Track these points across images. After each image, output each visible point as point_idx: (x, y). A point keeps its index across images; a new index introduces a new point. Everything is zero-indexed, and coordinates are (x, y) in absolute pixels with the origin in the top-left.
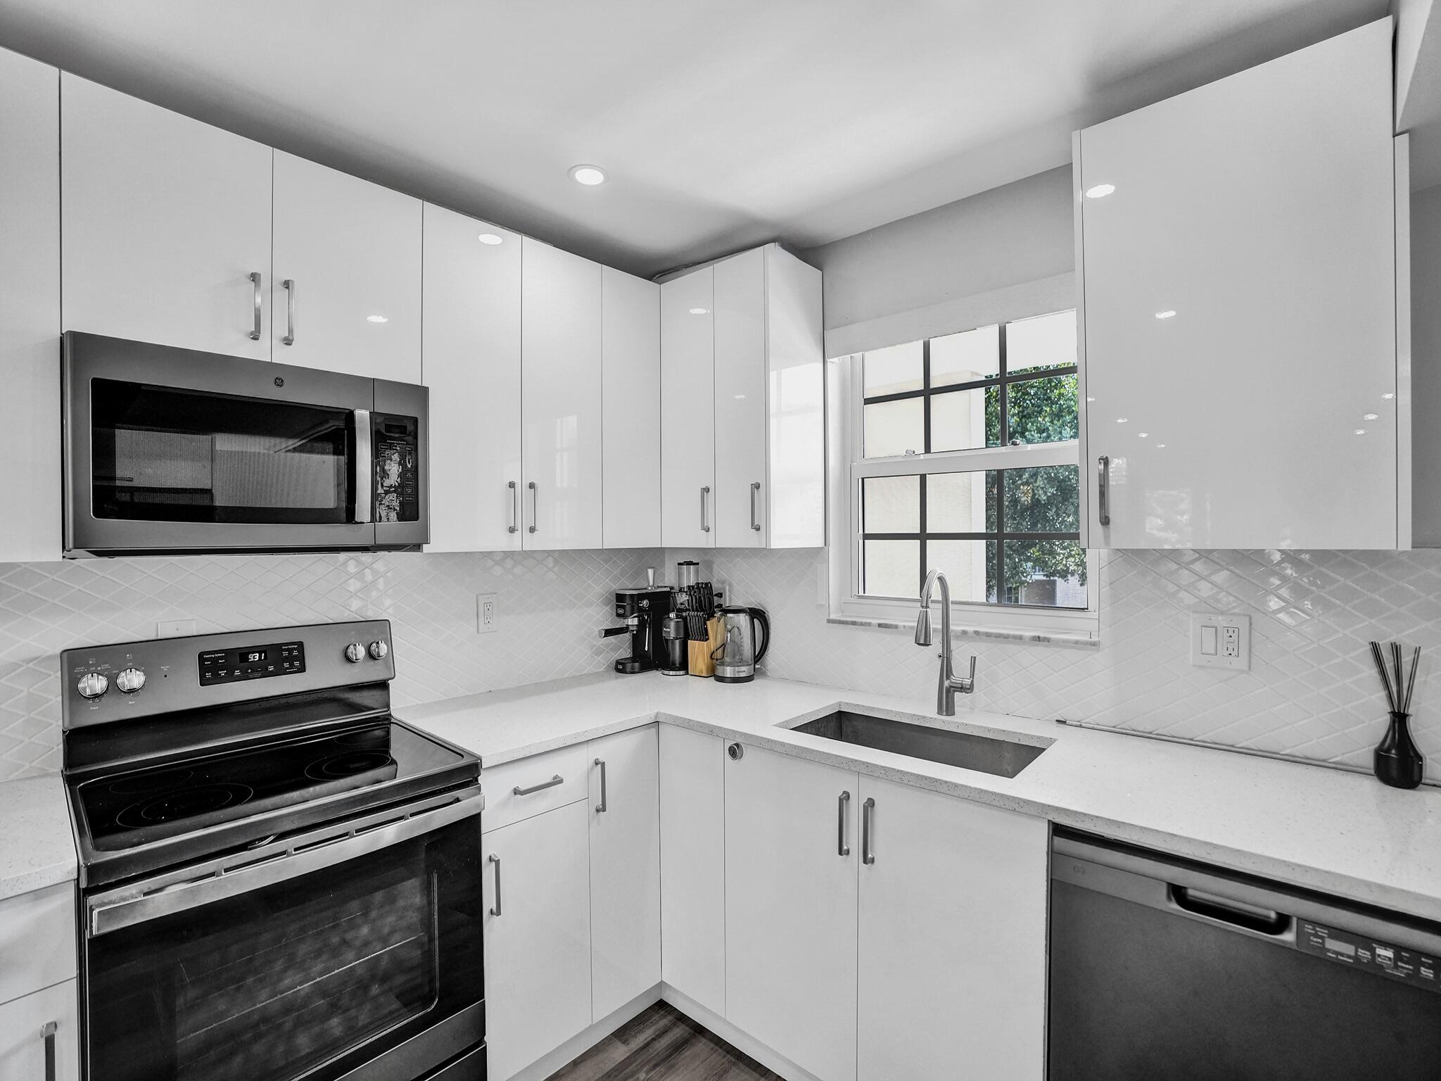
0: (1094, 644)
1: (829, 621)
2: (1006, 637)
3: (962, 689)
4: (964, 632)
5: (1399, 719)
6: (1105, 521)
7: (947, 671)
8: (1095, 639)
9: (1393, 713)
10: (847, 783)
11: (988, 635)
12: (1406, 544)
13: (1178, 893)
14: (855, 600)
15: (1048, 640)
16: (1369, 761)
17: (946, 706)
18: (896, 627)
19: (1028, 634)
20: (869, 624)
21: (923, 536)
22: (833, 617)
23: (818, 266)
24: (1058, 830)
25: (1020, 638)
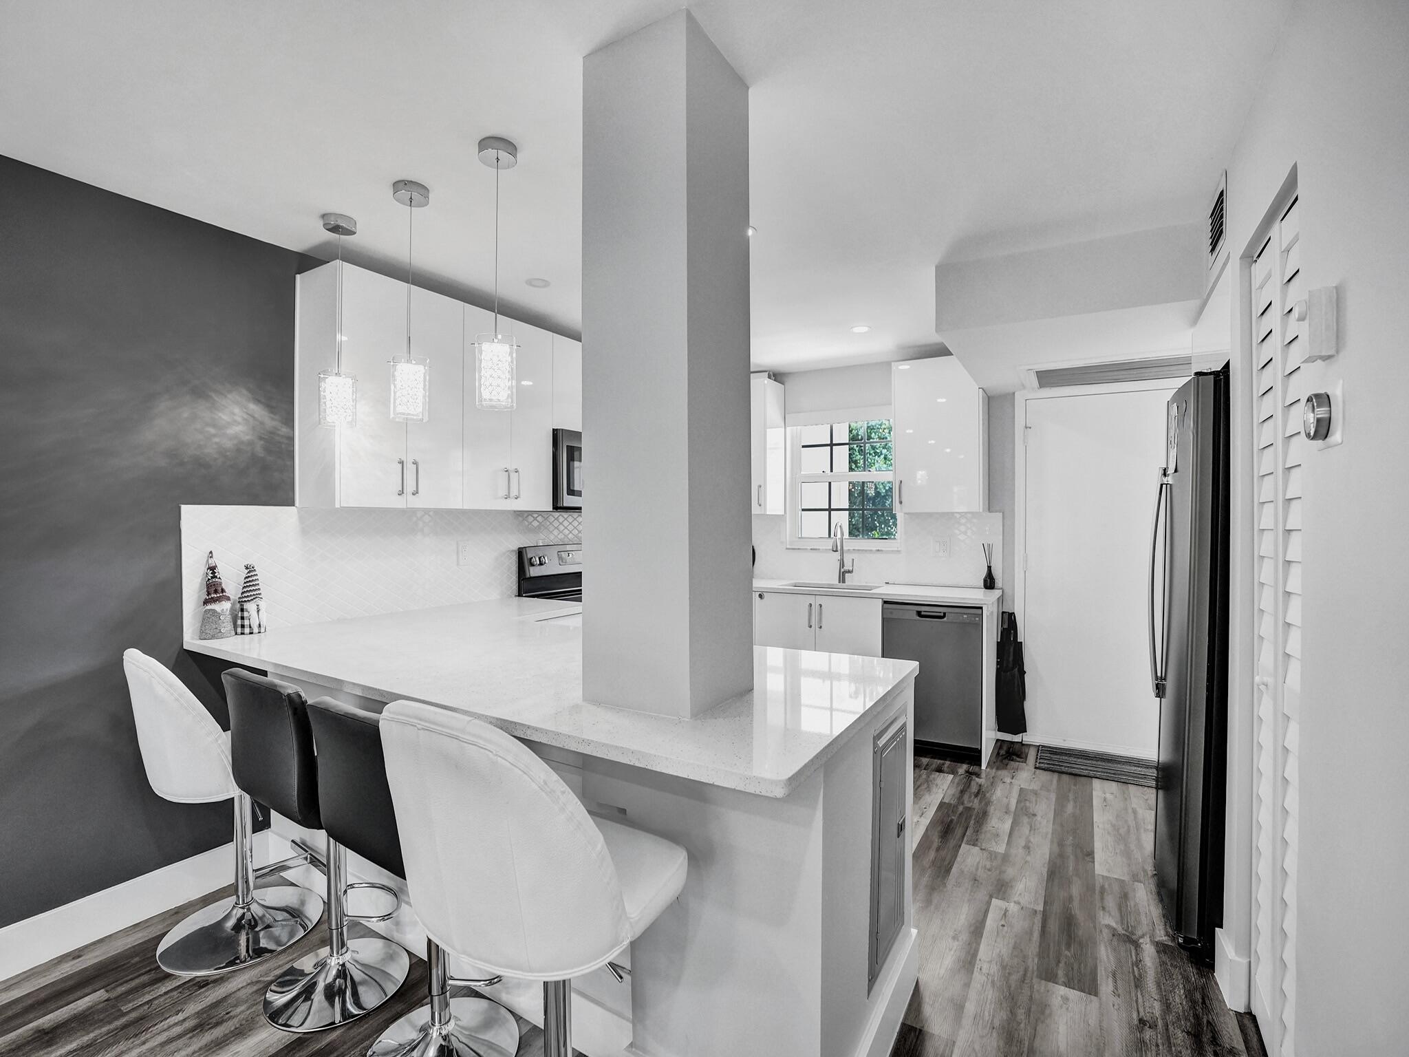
0: (898, 551)
1: (787, 549)
2: (866, 551)
3: (849, 572)
4: (849, 550)
5: (989, 568)
6: (901, 503)
7: (842, 564)
8: (899, 549)
9: (988, 567)
10: (811, 599)
11: (858, 550)
12: (981, 510)
13: (919, 614)
14: (797, 539)
15: (882, 551)
16: (982, 584)
17: (842, 578)
18: (819, 549)
19: (874, 549)
20: (806, 549)
21: (830, 510)
22: (788, 547)
23: (783, 384)
24: (885, 602)
25: (871, 550)
